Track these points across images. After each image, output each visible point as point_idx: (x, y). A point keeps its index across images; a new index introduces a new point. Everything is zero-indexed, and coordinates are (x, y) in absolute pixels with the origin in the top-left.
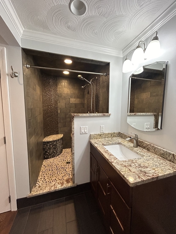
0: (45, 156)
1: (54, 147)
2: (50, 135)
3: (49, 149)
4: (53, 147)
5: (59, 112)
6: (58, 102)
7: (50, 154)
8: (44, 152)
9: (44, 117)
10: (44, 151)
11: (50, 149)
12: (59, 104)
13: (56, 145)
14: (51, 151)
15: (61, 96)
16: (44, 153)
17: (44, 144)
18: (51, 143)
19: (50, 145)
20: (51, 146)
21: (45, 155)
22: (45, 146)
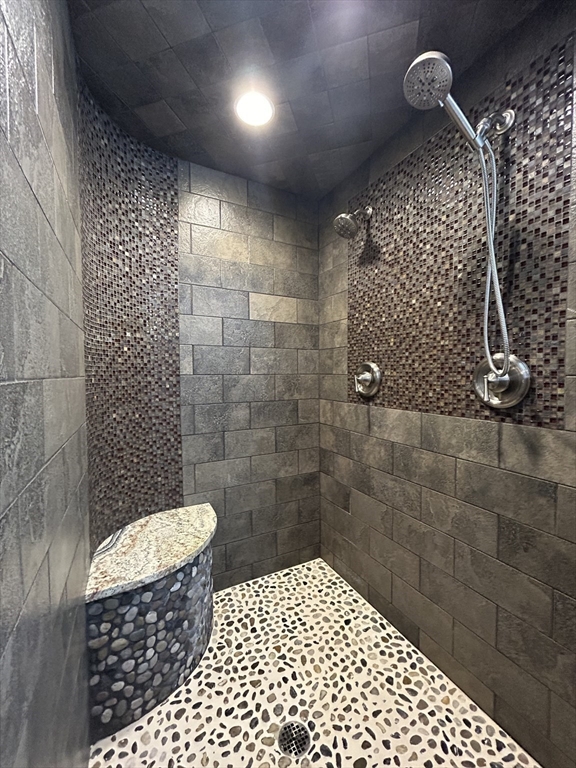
0: (97, 708)
1: (169, 615)
2: (132, 520)
3: (132, 644)
4: (161, 624)
5: (186, 368)
6: (182, 307)
7: (141, 679)
8: (95, 680)
9: (90, 402)
10: (92, 674)
11: (137, 643)
12: (184, 322)
13: (185, 598)
14: (150, 653)
15: (199, 276)
16: (93, 691)
17: (90, 619)
18: (148, 597)
19: (142, 613)
20: (151, 617)
21: (102, 703)
22: (105, 627)
